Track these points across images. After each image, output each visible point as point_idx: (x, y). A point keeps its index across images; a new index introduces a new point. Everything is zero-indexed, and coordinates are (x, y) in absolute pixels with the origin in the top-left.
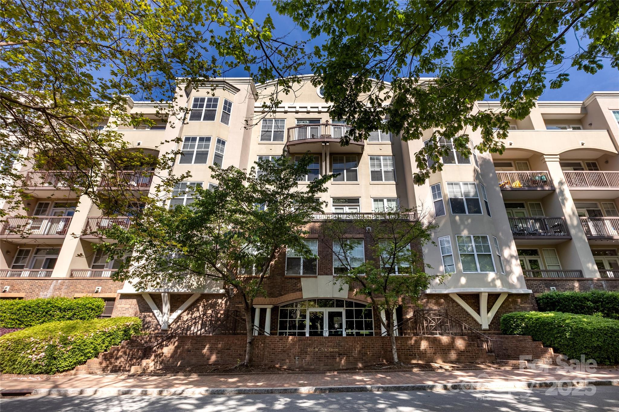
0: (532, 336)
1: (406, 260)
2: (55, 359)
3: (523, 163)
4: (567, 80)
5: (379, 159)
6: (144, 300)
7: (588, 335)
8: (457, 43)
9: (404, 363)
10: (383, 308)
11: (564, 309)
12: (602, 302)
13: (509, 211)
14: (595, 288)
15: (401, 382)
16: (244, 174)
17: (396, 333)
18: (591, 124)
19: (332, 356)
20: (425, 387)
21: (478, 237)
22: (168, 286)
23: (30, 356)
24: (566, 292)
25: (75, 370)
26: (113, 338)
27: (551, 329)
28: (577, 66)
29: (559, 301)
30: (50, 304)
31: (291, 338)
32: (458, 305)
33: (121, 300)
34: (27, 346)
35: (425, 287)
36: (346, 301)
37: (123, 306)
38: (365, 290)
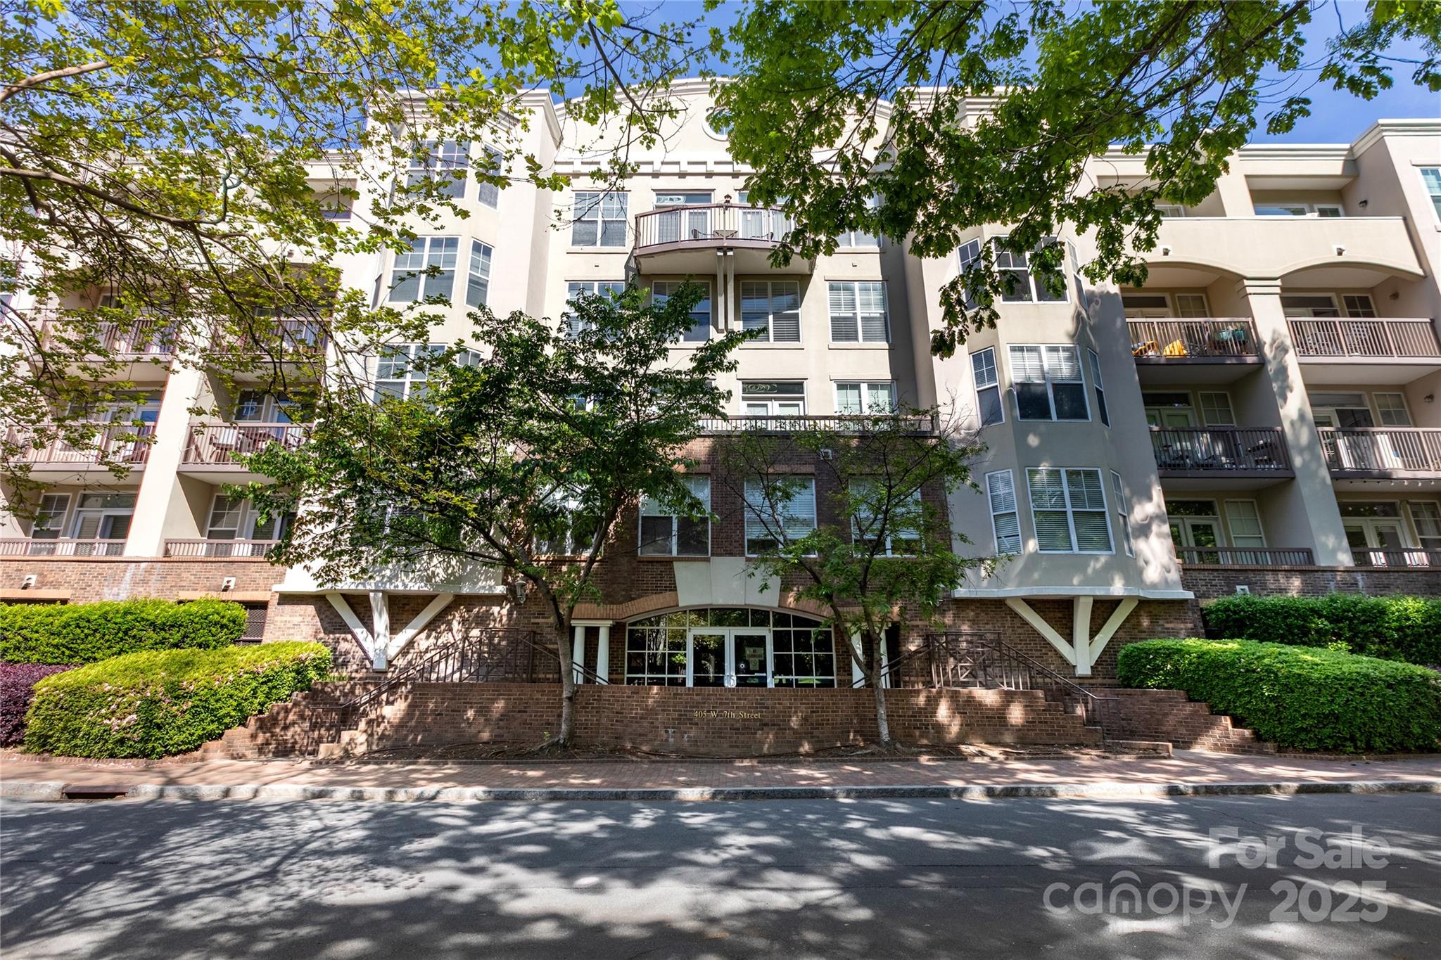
0: (1188, 691)
1: (913, 523)
2: (159, 727)
3: (1194, 299)
4: (1306, 113)
5: (850, 290)
6: (331, 606)
7: (1311, 689)
8: (1052, 18)
9: (902, 743)
10: (859, 628)
11: (1263, 635)
12: (1351, 620)
13: (1152, 413)
14: (1338, 588)
15: (897, 782)
16: (545, 328)
17: (885, 682)
18: (1365, 202)
19: (747, 728)
20: (948, 790)
21: (1078, 473)
22: (383, 576)
23: (106, 721)
24: (1270, 598)
25: (201, 750)
26: (274, 687)
27: (1232, 677)
28: (1333, 81)
29: (1252, 617)
30: (131, 613)
31: (655, 689)
32: (1025, 623)
33: (281, 607)
34: (97, 699)
35: (953, 583)
36: (775, 614)
37: (287, 618)
38: (819, 589)
